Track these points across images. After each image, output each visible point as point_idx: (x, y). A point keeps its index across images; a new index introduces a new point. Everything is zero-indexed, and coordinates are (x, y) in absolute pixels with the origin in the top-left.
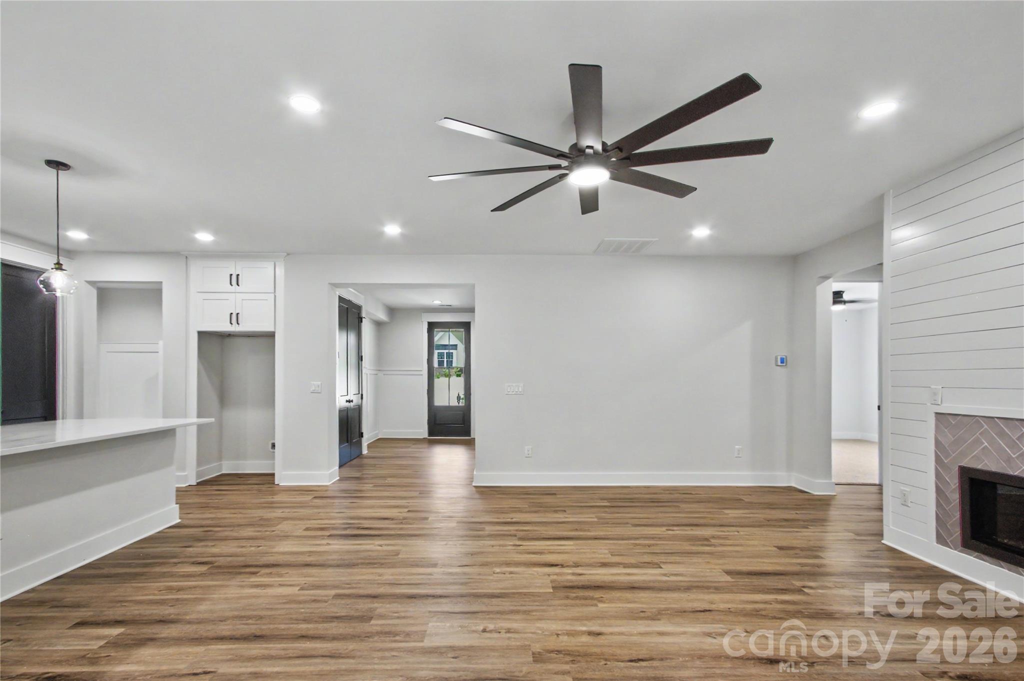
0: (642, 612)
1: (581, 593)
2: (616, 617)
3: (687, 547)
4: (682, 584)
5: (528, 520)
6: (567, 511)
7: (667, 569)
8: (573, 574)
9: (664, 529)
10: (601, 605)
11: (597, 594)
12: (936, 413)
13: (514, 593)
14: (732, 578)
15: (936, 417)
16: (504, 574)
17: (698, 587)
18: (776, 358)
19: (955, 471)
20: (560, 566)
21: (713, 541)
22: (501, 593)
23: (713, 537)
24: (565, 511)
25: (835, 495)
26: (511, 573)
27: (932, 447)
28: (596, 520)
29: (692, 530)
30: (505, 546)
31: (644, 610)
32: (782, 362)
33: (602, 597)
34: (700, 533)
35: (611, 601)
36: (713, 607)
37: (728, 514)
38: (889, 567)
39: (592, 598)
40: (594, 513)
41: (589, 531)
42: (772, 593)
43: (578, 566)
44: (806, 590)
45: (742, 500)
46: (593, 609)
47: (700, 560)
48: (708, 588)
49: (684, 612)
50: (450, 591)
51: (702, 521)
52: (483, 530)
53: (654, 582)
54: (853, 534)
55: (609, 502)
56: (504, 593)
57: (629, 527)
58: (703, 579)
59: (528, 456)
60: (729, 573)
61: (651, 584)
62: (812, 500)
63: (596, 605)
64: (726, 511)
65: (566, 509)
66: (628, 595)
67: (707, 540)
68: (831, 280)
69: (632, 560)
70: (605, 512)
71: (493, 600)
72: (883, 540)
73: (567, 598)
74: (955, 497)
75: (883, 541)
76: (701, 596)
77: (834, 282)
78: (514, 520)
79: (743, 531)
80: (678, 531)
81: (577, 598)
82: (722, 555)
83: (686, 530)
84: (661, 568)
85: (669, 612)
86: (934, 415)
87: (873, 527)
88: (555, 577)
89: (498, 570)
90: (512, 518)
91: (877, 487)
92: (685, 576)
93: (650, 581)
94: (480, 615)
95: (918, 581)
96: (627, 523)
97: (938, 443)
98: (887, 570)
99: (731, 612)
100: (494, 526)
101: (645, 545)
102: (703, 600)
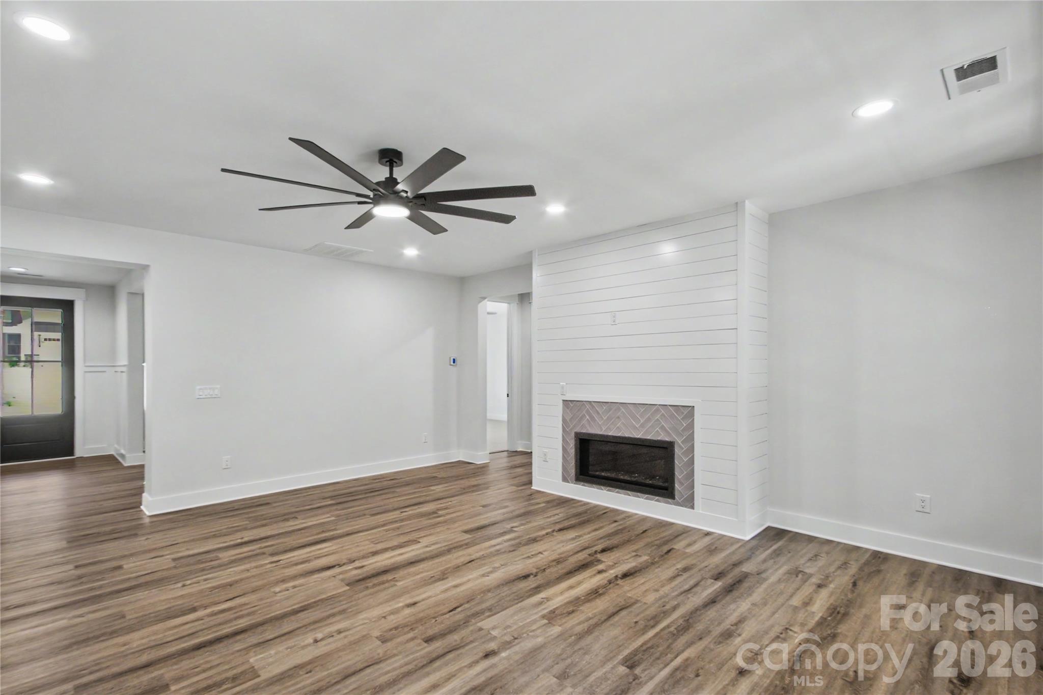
0: (432, 577)
1: (375, 581)
2: (417, 588)
3: (425, 522)
4: (443, 548)
5: (263, 535)
6: (299, 517)
7: (424, 541)
8: (356, 568)
9: (398, 512)
10: (399, 584)
11: (389, 577)
12: (563, 400)
13: (315, 602)
14: (471, 535)
15: (563, 403)
16: (288, 590)
17: (455, 548)
18: (450, 358)
19: (573, 435)
20: (337, 566)
21: (440, 513)
22: (301, 607)
23: (438, 510)
24: (296, 518)
25: (489, 463)
26: (294, 587)
27: (561, 422)
28: (333, 518)
29: (419, 508)
30: (262, 566)
31: (432, 575)
32: (454, 362)
33: (394, 578)
34: (427, 509)
35: (403, 578)
36: (473, 557)
37: (433, 490)
38: (544, 502)
39: (388, 581)
40: (328, 513)
41: (335, 530)
42: (499, 537)
43: (354, 561)
44: (515, 529)
45: (436, 477)
46: (394, 588)
47: (442, 529)
48: (461, 546)
49: (459, 567)
50: (242, 625)
51: (421, 500)
52: (218, 558)
53: (424, 553)
54: (514, 487)
55: (332, 500)
56: (305, 606)
57: (368, 517)
58: (454, 541)
59: (226, 467)
60: (466, 532)
61: (423, 556)
62: (478, 468)
63: (395, 585)
64: (432, 488)
65: (296, 515)
66: (412, 569)
67: (434, 513)
68: (486, 300)
69: (395, 543)
70: (337, 510)
71: (299, 615)
72: (532, 486)
73: (367, 588)
74: (572, 451)
75: (532, 488)
76: (461, 553)
77: (488, 301)
78: (246, 539)
79: (455, 500)
80: (410, 512)
81: (375, 585)
82: (453, 521)
83: (415, 509)
84: (419, 542)
85: (449, 571)
86: (562, 401)
87: (524, 479)
88: (341, 577)
89: (277, 589)
90: (242, 538)
91: (506, 453)
92: (440, 543)
93: (421, 554)
94: (297, 632)
95: (559, 507)
96: (365, 515)
97: (564, 420)
98: (544, 505)
99: (485, 557)
100: (226, 551)
101: (394, 529)
102: (464, 555)
